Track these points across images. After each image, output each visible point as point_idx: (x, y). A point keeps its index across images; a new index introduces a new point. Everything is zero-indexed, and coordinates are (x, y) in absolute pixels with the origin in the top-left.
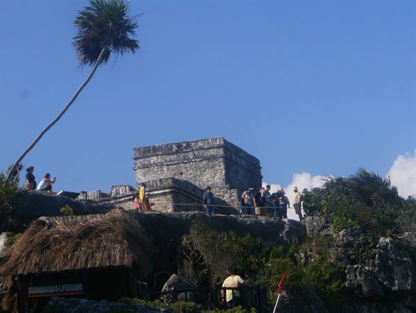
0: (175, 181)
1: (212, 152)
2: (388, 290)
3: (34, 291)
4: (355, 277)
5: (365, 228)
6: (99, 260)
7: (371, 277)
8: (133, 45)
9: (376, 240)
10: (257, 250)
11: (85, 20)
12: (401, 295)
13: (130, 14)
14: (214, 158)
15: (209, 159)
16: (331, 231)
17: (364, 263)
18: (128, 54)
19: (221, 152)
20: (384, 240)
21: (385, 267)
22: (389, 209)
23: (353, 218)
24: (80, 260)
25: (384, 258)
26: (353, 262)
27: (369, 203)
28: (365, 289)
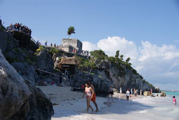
0: (70, 46)
1: (75, 41)
2: (101, 68)
3: (63, 66)
4: (97, 66)
5: (100, 59)
6: (72, 63)
7: (99, 66)
8: (75, 33)
9: (101, 60)
10: (83, 60)
11: (69, 29)
12: (103, 69)
13: (75, 29)
14: (76, 42)
15: (75, 42)
16: (95, 58)
17: (99, 64)
18: (74, 34)
19: (77, 41)
20: (102, 61)
21: (102, 65)
22: (103, 56)
23: (98, 57)
24: (69, 63)
25: (102, 63)
26: (97, 63)
27: (100, 55)
28: (98, 67)
